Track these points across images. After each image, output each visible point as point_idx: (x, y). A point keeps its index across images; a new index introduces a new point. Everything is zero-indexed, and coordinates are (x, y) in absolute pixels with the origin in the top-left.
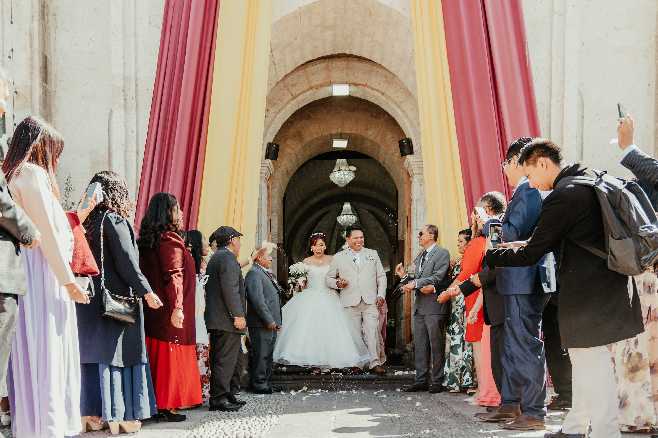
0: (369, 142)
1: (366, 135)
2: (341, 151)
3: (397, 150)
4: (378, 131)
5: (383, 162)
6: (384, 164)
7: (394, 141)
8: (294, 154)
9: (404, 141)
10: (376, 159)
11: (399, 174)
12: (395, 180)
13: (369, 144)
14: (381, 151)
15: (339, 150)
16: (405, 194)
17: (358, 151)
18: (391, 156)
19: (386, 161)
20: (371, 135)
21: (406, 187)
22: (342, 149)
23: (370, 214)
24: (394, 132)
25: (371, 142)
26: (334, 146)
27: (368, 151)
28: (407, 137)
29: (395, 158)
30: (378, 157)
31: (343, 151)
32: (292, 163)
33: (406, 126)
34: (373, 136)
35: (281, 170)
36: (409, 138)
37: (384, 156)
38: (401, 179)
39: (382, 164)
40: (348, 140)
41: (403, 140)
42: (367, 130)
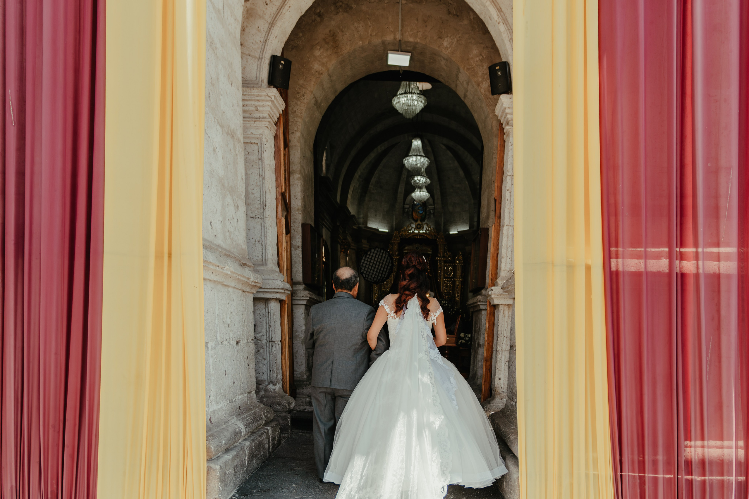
0: (443, 59)
1: (439, 47)
2: (401, 72)
3: (486, 77)
4: (458, 41)
5: (463, 96)
6: (465, 97)
7: (481, 61)
8: (326, 74)
9: (498, 68)
10: (454, 89)
11: (486, 118)
12: (480, 127)
13: (443, 63)
14: (463, 77)
15: (398, 69)
16: (494, 153)
17: (427, 74)
18: (476, 86)
19: (468, 94)
20: (447, 48)
21: (496, 142)
22: (403, 69)
23: (448, 152)
24: (483, 46)
25: (447, 60)
26: (390, 63)
27: (441, 75)
28: (504, 60)
29: (482, 91)
30: (456, 86)
31: (404, 71)
32: (323, 89)
33: (503, 40)
34: (449, 50)
35: (305, 101)
36: (505, 63)
37: (465, 86)
38: (490, 127)
39: (462, 99)
40: (410, 54)
41: (496, 65)
42: (440, 38)
